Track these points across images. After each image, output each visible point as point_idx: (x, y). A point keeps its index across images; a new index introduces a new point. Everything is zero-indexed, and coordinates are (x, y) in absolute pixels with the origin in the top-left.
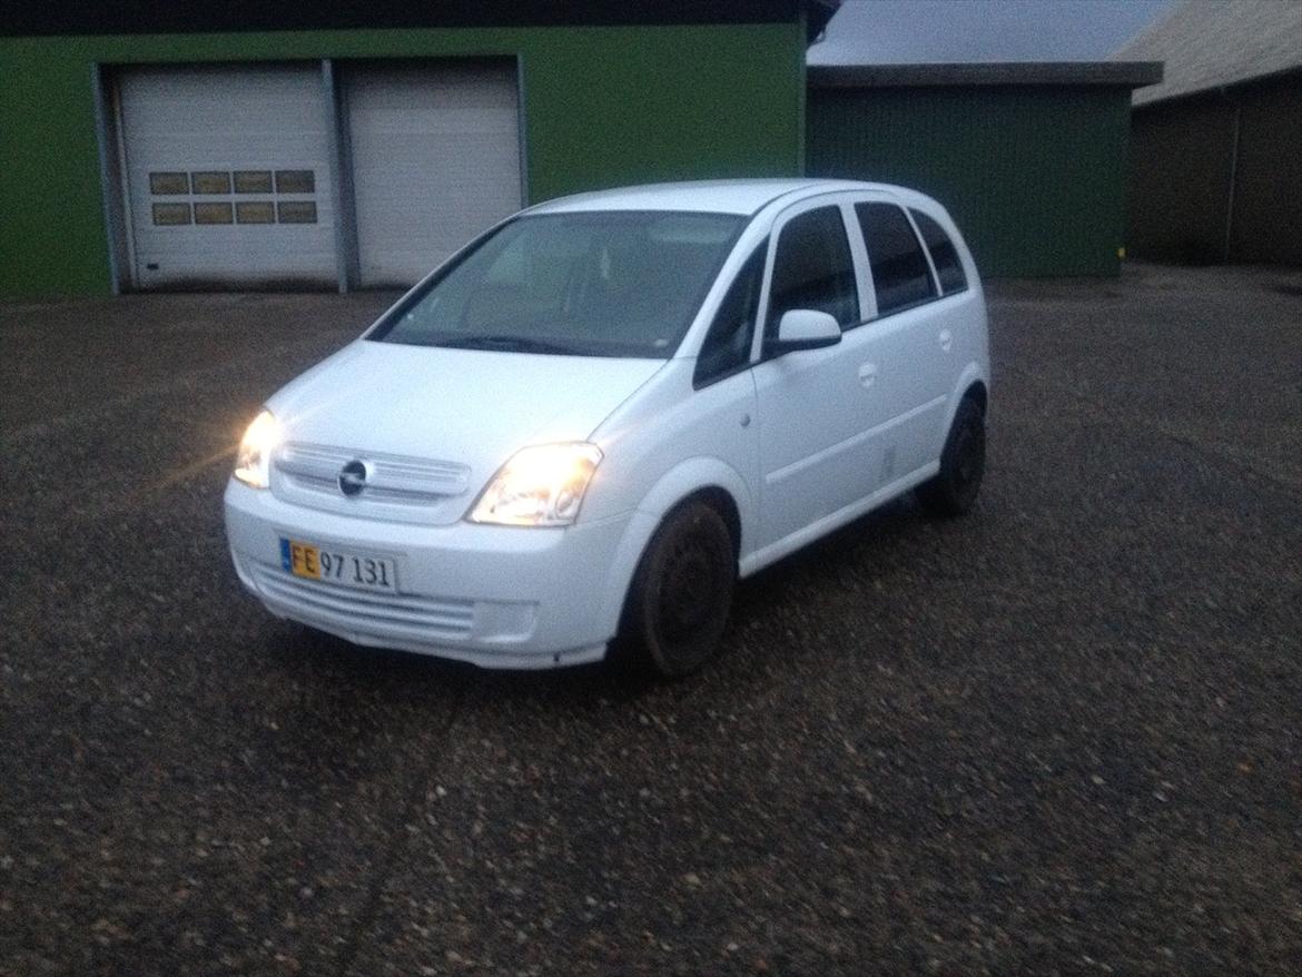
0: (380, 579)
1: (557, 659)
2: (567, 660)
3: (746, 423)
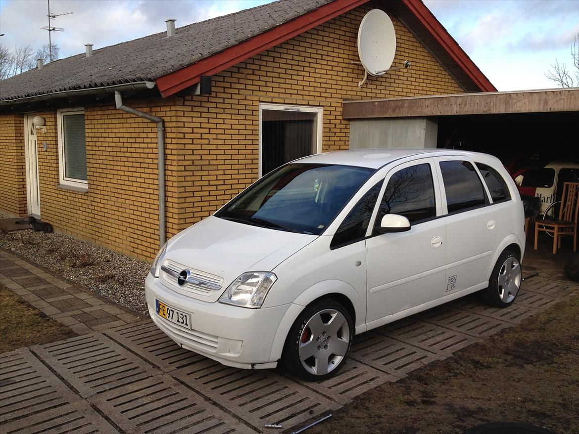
0: (185, 322)
1: (252, 366)
2: (257, 367)
3: (359, 264)
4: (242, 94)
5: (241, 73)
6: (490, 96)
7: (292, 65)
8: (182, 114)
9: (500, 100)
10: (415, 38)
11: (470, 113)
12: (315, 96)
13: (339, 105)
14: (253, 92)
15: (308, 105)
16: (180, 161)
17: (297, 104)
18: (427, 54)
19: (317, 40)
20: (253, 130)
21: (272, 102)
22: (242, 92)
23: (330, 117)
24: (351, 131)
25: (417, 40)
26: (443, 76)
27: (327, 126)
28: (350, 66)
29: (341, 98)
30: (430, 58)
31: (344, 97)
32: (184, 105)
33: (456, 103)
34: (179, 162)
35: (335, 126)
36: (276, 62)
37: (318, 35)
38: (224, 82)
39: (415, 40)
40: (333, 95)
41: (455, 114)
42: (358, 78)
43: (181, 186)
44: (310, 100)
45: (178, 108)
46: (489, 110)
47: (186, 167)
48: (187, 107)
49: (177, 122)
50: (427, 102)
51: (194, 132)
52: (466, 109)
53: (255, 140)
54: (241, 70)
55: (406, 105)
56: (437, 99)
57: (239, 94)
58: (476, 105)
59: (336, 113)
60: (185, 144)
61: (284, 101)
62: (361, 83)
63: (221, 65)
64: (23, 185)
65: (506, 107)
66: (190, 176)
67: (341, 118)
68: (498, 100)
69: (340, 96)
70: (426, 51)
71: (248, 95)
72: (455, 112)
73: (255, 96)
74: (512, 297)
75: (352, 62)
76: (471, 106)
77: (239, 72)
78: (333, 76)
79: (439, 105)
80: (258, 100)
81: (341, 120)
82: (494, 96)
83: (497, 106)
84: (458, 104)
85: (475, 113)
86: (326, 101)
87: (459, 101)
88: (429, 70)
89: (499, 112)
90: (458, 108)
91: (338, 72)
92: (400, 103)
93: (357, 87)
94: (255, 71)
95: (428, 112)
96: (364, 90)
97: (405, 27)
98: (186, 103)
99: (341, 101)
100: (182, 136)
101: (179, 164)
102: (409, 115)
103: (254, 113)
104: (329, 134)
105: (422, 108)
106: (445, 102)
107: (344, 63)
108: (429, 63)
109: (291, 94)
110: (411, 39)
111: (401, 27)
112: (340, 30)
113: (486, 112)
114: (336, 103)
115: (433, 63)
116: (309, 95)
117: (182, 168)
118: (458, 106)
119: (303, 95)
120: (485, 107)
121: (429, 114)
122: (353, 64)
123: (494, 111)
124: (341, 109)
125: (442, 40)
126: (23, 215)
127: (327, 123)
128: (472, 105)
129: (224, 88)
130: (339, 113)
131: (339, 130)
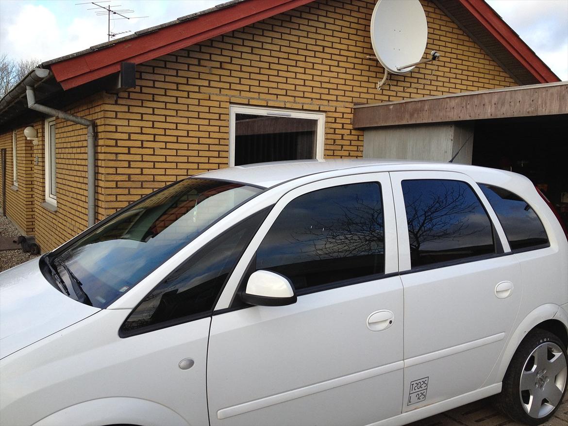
4: (205, 93)
5: (204, 66)
6: (536, 90)
7: (279, 58)
8: (113, 115)
9: (552, 94)
10: (461, 29)
11: (509, 115)
12: (312, 99)
13: (349, 111)
14: (220, 91)
15: (303, 110)
16: (110, 176)
17: (285, 108)
18: (478, 51)
19: (316, 27)
20: (219, 139)
21: (248, 105)
22: (203, 89)
23: (334, 126)
24: (365, 144)
25: (464, 32)
26: (503, 79)
27: (329, 136)
28: (365, 62)
29: (352, 102)
30: (483, 55)
31: (355, 100)
32: (116, 103)
33: (490, 102)
34: (107, 176)
35: (342, 137)
36: (256, 54)
37: (318, 21)
38: (177, 76)
39: (461, 32)
40: (340, 98)
41: (490, 117)
42: (376, 77)
43: (111, 207)
44: (306, 104)
45: (107, 107)
46: (537, 110)
47: (119, 183)
48: (122, 107)
49: (105, 125)
50: (453, 103)
51: (131, 139)
52: (504, 110)
53: (223, 151)
54: (202, 62)
55: (426, 107)
56: (466, 97)
57: (199, 92)
58: (518, 104)
59: (343, 121)
60: (117, 154)
61: (267, 103)
62: (380, 83)
63: (154, 50)
64: (32, 201)
65: (560, 106)
66: (125, 195)
67: (351, 127)
68: (549, 95)
69: (350, 100)
70: (476, 46)
71: (213, 94)
72: (489, 115)
73: (223, 95)
74: (549, 408)
75: (368, 57)
76: (510, 105)
77: (199, 65)
78: (339, 74)
79: (468, 107)
80: (228, 101)
81: (351, 130)
82: (544, 90)
83: (548, 105)
84: (493, 103)
85: (516, 115)
86: (329, 106)
87: (495, 99)
88: (481, 70)
89: (550, 112)
90: (493, 110)
91: (347, 69)
92: (419, 105)
93: (375, 88)
94: (223, 64)
95: (454, 116)
96: (385, 92)
97: (446, 15)
98: (120, 101)
99: (352, 105)
100: (113, 143)
101: (107, 179)
102: (430, 121)
103: (222, 117)
104: (332, 147)
105: (446, 111)
106: (476, 101)
107: (355, 57)
108: (481, 61)
109: (277, 95)
110: (455, 31)
111: (441, 15)
112: (350, 16)
113: (532, 113)
114: (344, 108)
115: (487, 62)
116: (304, 97)
117: (113, 185)
118: (493, 106)
119: (295, 97)
120: (530, 105)
121: (456, 119)
122: (370, 59)
123: (543, 111)
124: (351, 116)
125: (495, 30)
126: (30, 233)
127: (331, 132)
128: (512, 104)
129: (178, 84)
130: (348, 121)
131: (348, 143)
